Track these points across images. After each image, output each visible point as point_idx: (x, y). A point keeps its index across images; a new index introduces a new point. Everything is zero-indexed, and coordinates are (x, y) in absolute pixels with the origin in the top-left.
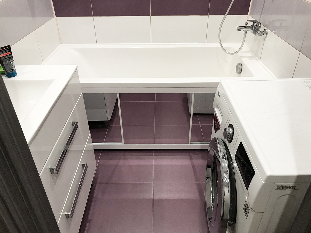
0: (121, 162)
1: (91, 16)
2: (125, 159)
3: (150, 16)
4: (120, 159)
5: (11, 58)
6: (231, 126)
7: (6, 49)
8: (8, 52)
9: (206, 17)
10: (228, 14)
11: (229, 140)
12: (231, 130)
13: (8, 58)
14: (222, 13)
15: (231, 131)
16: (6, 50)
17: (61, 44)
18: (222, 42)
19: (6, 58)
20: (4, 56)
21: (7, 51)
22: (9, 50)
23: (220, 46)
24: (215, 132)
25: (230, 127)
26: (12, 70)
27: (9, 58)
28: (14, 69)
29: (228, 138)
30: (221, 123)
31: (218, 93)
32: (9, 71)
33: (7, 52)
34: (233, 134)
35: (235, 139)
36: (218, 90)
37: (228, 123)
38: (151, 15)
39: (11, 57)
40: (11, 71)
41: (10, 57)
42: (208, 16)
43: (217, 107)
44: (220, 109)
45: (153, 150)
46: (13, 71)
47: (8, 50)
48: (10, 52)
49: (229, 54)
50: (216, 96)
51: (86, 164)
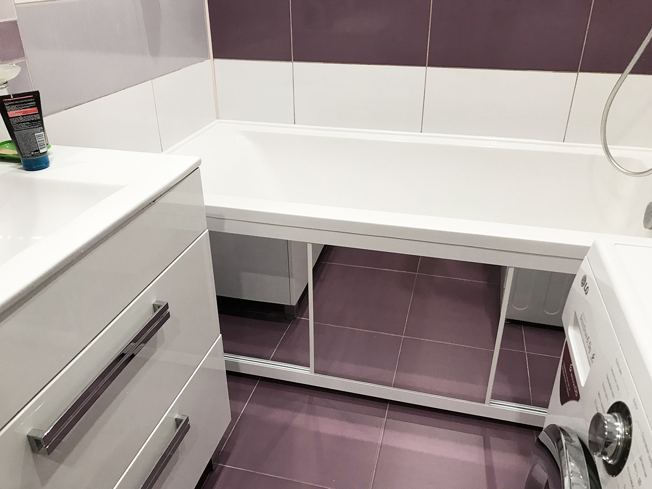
0: (300, 420)
1: (289, 60)
2: (311, 412)
3: (424, 68)
4: (297, 410)
5: (38, 122)
6: (620, 409)
7: (27, 99)
8: (31, 107)
9: (572, 76)
10: (632, 72)
11: (610, 462)
12: (619, 427)
13: (28, 123)
14: (617, 67)
15: (618, 429)
16: (26, 101)
17: (218, 120)
18: (610, 145)
19: (23, 122)
20: (19, 116)
21: (28, 105)
22: (35, 103)
23: (602, 153)
24: (562, 404)
25: (616, 414)
26: (34, 152)
27: (31, 121)
28: (42, 151)
29: (605, 454)
30: (583, 385)
31: (584, 279)
32: (28, 155)
33: (27, 107)
34: (627, 443)
35: (632, 468)
36: (585, 268)
37: (610, 395)
38: (429, 66)
39: (38, 120)
40: (33, 155)
41: (34, 121)
42: (576, 74)
43: (576, 324)
44: (586, 335)
45: (388, 403)
46: (38, 156)
47: (33, 103)
48: (35, 109)
49: (627, 174)
50: (577, 284)
51: (185, 419)
